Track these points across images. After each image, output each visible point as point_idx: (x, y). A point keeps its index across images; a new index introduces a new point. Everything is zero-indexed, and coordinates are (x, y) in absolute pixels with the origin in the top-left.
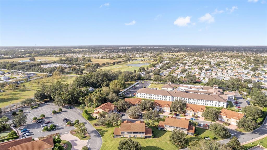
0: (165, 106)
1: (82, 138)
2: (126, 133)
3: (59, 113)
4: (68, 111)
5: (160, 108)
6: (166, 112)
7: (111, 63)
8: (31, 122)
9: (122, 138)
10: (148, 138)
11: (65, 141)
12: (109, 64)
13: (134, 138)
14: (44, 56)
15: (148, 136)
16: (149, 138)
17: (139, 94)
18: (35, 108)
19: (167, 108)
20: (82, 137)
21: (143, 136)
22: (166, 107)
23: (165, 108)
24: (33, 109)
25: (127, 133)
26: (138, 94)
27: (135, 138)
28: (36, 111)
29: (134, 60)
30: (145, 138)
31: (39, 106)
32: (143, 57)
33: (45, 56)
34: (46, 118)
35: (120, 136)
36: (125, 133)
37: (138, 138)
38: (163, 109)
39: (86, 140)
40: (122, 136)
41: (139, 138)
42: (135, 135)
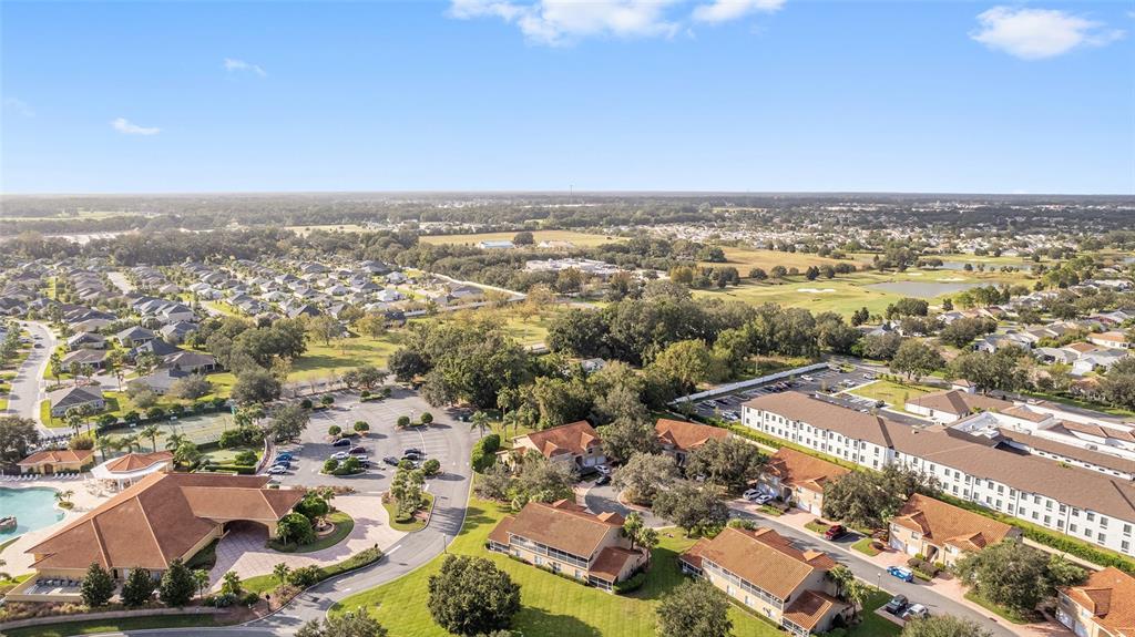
0: (802, 484)
1: (398, 522)
2: (530, 543)
3: (421, 427)
4: (449, 427)
5: (783, 486)
6: (805, 511)
7: (795, 272)
8: (324, 438)
9: (511, 557)
10: (600, 586)
11: (346, 515)
12: (782, 275)
13: (549, 571)
14: (575, 231)
15: (601, 581)
16: (605, 588)
17: (754, 412)
18: (375, 400)
19: (812, 494)
20: (400, 519)
21: (584, 573)
22: (808, 487)
23: (803, 490)
24: (366, 401)
25: (533, 545)
26: (748, 411)
27: (554, 573)
28: (368, 410)
29: (928, 266)
30: (591, 583)
31: (389, 396)
32: (991, 253)
33: (578, 229)
34: (367, 436)
35: (508, 548)
36: (526, 544)
37: (562, 575)
38: (794, 493)
39: (403, 530)
40: (514, 553)
41: (567, 577)
42: (557, 561)
